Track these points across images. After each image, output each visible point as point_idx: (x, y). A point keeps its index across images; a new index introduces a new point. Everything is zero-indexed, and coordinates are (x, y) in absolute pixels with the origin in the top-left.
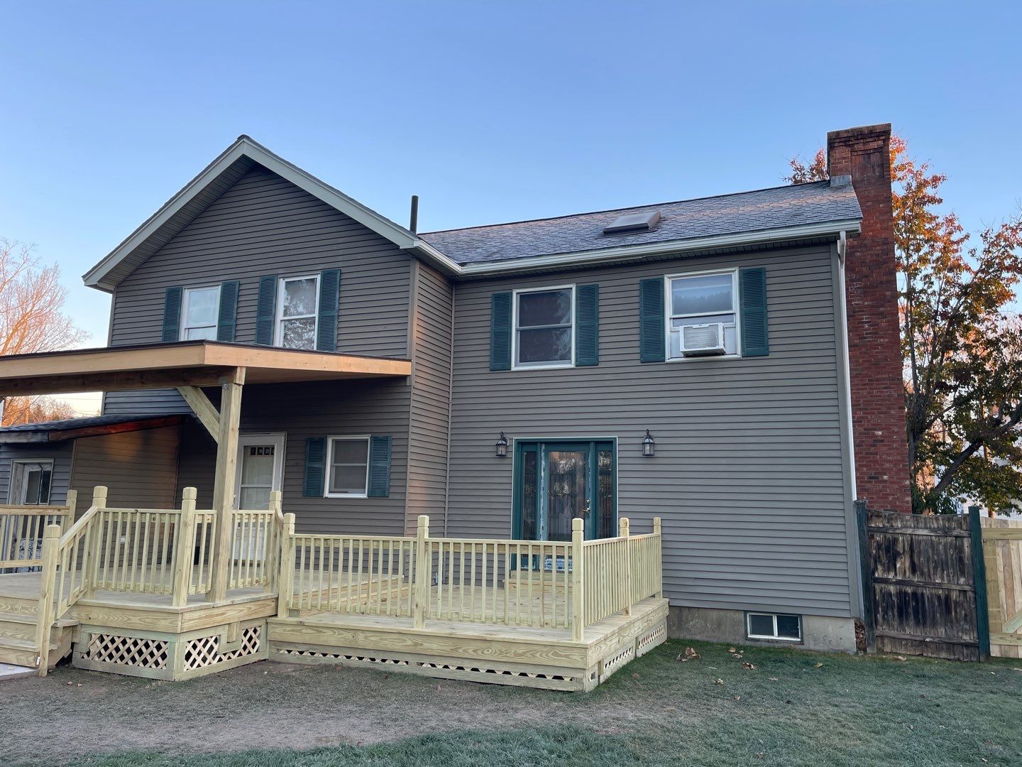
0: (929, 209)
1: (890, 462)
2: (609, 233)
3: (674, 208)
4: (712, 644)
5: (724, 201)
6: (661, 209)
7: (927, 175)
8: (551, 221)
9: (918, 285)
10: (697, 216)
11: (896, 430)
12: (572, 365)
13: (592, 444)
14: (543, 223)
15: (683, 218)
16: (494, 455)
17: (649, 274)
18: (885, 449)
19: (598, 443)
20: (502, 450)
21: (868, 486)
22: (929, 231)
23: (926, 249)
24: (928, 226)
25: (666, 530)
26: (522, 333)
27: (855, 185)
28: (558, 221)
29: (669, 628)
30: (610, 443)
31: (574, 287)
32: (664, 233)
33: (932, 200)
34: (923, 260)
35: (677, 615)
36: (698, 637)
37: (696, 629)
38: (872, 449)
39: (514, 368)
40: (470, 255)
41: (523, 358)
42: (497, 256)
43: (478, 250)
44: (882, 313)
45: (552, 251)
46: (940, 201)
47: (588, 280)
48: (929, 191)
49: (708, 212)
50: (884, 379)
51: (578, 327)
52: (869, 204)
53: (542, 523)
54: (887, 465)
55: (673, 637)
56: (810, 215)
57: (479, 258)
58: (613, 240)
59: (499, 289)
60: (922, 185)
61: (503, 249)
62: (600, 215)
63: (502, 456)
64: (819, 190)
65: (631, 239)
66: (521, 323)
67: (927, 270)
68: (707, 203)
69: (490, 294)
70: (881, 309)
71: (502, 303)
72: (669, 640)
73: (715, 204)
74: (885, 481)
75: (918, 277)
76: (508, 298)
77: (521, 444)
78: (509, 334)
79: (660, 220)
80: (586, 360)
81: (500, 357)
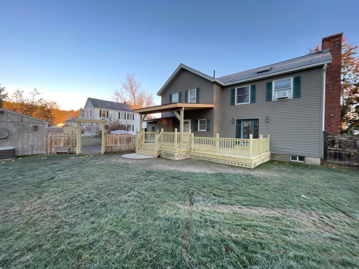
1: (334, 122)
2: (258, 73)
3: (275, 65)
4: (281, 161)
6: (272, 66)
9: (346, 77)
10: (282, 66)
11: (337, 114)
12: (249, 103)
13: (254, 120)
14: (243, 73)
15: (278, 67)
16: (231, 123)
17: (269, 81)
18: (333, 119)
19: (255, 119)
20: (233, 122)
21: (327, 128)
25: (271, 138)
26: (238, 97)
27: (330, 51)
29: (271, 158)
30: (258, 119)
31: (250, 86)
32: (273, 70)
35: (272, 155)
36: (278, 160)
37: (277, 158)
38: (329, 119)
39: (236, 104)
40: (226, 82)
41: (238, 102)
42: (232, 81)
44: (335, 84)
45: (245, 78)
47: (253, 84)
49: (285, 64)
50: (335, 101)
51: (251, 94)
52: (334, 56)
53: (242, 136)
54: (334, 123)
55: (272, 159)
56: (315, 61)
57: (228, 82)
58: (260, 74)
59: (232, 88)
63: (233, 123)
64: (319, 54)
65: (264, 73)
66: (238, 95)
68: (284, 62)
69: (230, 89)
71: (233, 91)
72: (270, 160)
73: (287, 62)
74: (332, 127)
76: (234, 90)
77: (237, 120)
78: (234, 98)
79: (271, 69)
80: (252, 102)
81: (233, 102)
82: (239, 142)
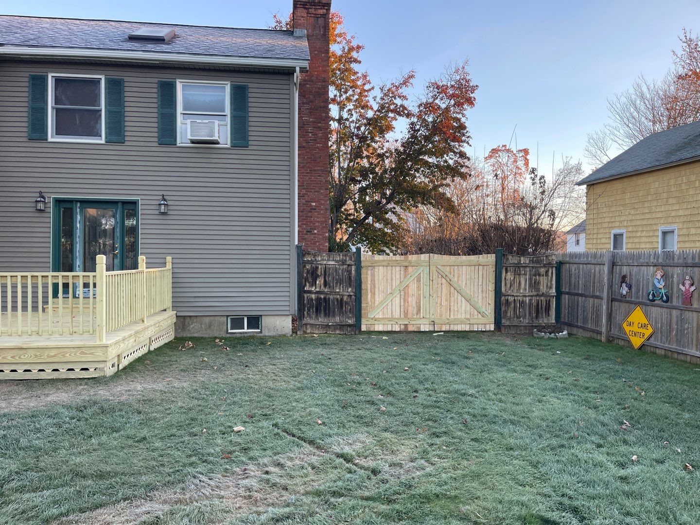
0: (353, 66)
1: (318, 222)
2: (133, 38)
3: (186, 29)
4: (205, 338)
5: (223, 32)
6: (177, 29)
7: (354, 44)
8: (85, 22)
10: (202, 38)
11: (323, 202)
12: (103, 141)
13: (120, 205)
14: (78, 22)
15: (192, 38)
16: (33, 210)
17: (166, 77)
18: (316, 214)
19: (124, 203)
20: (41, 206)
21: (306, 236)
22: (353, 81)
23: (350, 92)
24: (353, 77)
26: (58, 112)
27: (309, 37)
28: (92, 23)
29: (176, 330)
30: (134, 203)
31: (103, 78)
32: (177, 46)
33: (356, 61)
34: (348, 99)
35: (181, 322)
36: (196, 335)
37: (195, 329)
38: (309, 214)
39: (50, 139)
40: (8, 38)
41: (59, 131)
42: (31, 43)
43: (16, 35)
44: (319, 127)
45: (83, 45)
46: (360, 62)
47: (116, 74)
48: (354, 54)
49: (210, 38)
50: (318, 170)
51: (108, 112)
52: (316, 52)
53: (78, 262)
55: (179, 336)
56: (278, 52)
57: (17, 42)
58: (136, 44)
59: (37, 71)
60: (351, 49)
61: (39, 37)
62: (127, 24)
63: (41, 211)
64: (286, 37)
65: (150, 46)
66: (57, 101)
67: (350, 106)
69: (27, 74)
70: (319, 125)
71: (39, 84)
72: (176, 338)
73: (217, 32)
75: (345, 110)
76: (43, 80)
77: (58, 202)
78: (44, 111)
79: (175, 37)
80: (113, 138)
81: (37, 130)
82: (66, 286)
